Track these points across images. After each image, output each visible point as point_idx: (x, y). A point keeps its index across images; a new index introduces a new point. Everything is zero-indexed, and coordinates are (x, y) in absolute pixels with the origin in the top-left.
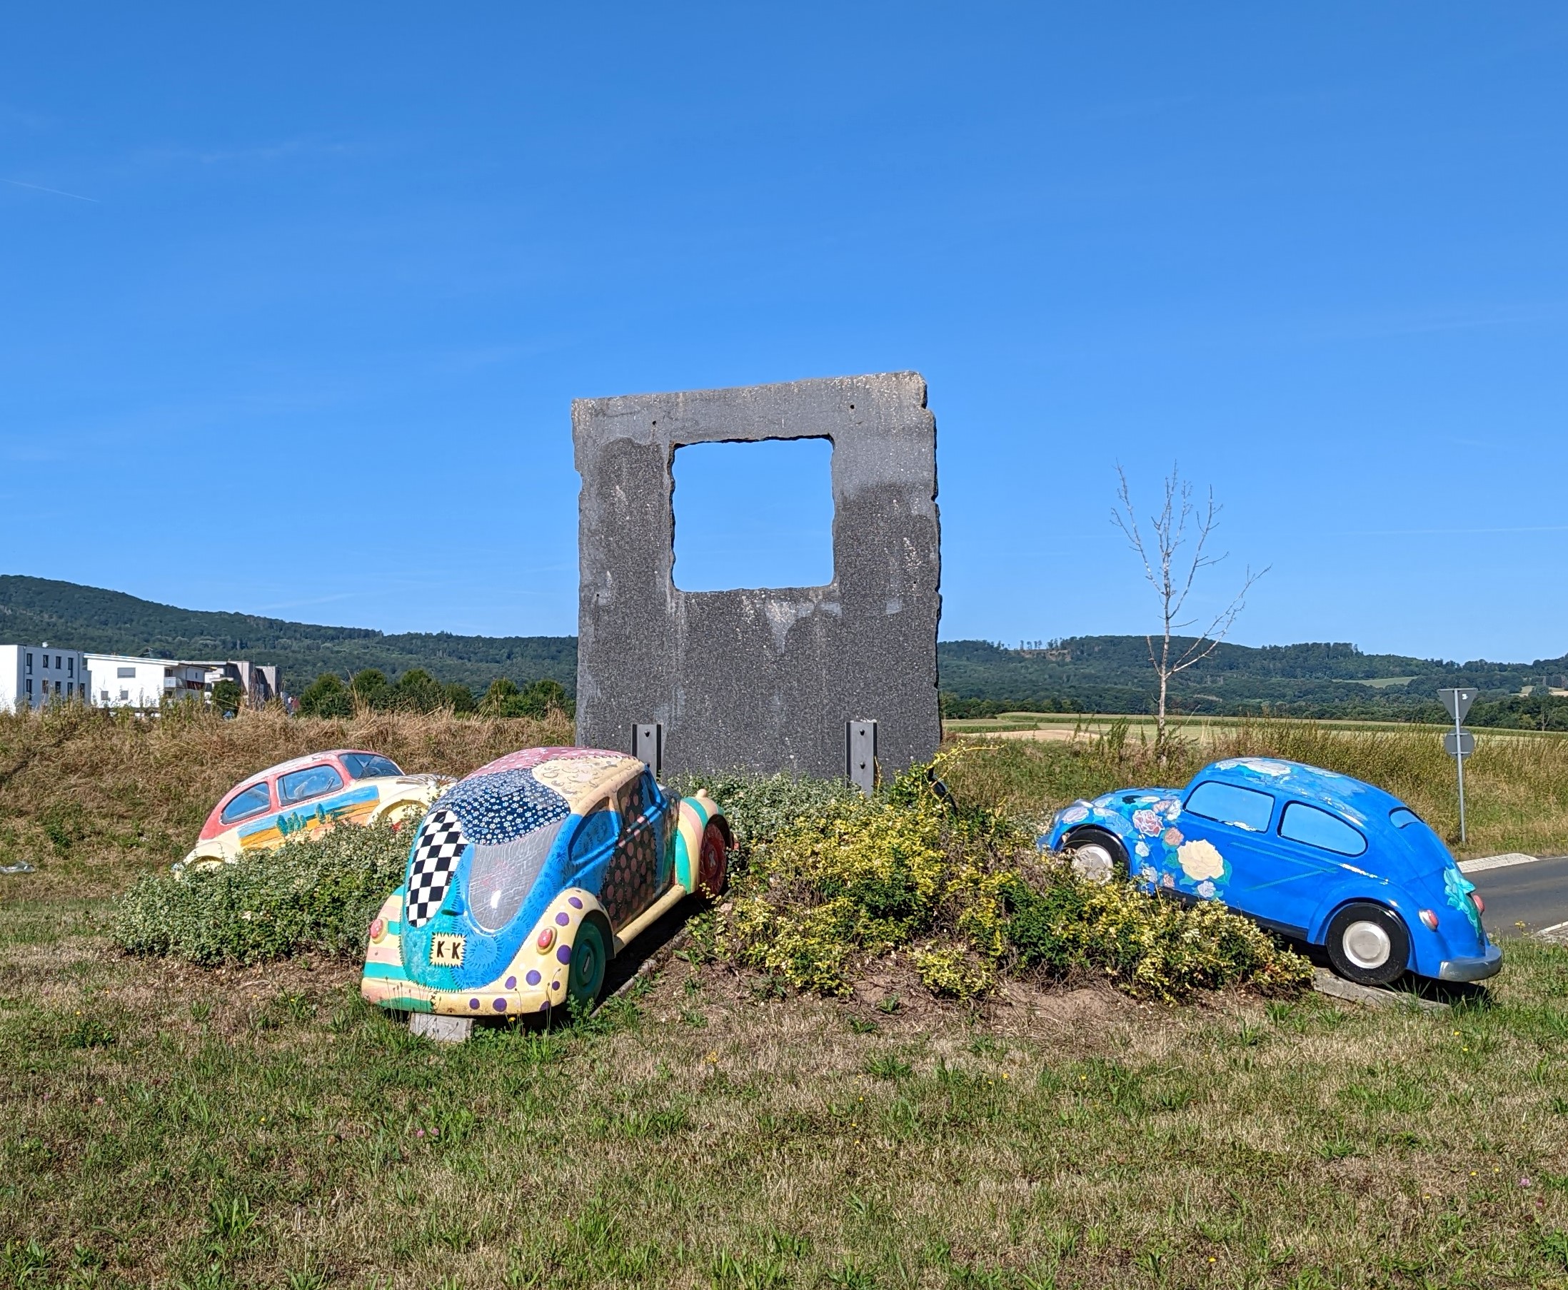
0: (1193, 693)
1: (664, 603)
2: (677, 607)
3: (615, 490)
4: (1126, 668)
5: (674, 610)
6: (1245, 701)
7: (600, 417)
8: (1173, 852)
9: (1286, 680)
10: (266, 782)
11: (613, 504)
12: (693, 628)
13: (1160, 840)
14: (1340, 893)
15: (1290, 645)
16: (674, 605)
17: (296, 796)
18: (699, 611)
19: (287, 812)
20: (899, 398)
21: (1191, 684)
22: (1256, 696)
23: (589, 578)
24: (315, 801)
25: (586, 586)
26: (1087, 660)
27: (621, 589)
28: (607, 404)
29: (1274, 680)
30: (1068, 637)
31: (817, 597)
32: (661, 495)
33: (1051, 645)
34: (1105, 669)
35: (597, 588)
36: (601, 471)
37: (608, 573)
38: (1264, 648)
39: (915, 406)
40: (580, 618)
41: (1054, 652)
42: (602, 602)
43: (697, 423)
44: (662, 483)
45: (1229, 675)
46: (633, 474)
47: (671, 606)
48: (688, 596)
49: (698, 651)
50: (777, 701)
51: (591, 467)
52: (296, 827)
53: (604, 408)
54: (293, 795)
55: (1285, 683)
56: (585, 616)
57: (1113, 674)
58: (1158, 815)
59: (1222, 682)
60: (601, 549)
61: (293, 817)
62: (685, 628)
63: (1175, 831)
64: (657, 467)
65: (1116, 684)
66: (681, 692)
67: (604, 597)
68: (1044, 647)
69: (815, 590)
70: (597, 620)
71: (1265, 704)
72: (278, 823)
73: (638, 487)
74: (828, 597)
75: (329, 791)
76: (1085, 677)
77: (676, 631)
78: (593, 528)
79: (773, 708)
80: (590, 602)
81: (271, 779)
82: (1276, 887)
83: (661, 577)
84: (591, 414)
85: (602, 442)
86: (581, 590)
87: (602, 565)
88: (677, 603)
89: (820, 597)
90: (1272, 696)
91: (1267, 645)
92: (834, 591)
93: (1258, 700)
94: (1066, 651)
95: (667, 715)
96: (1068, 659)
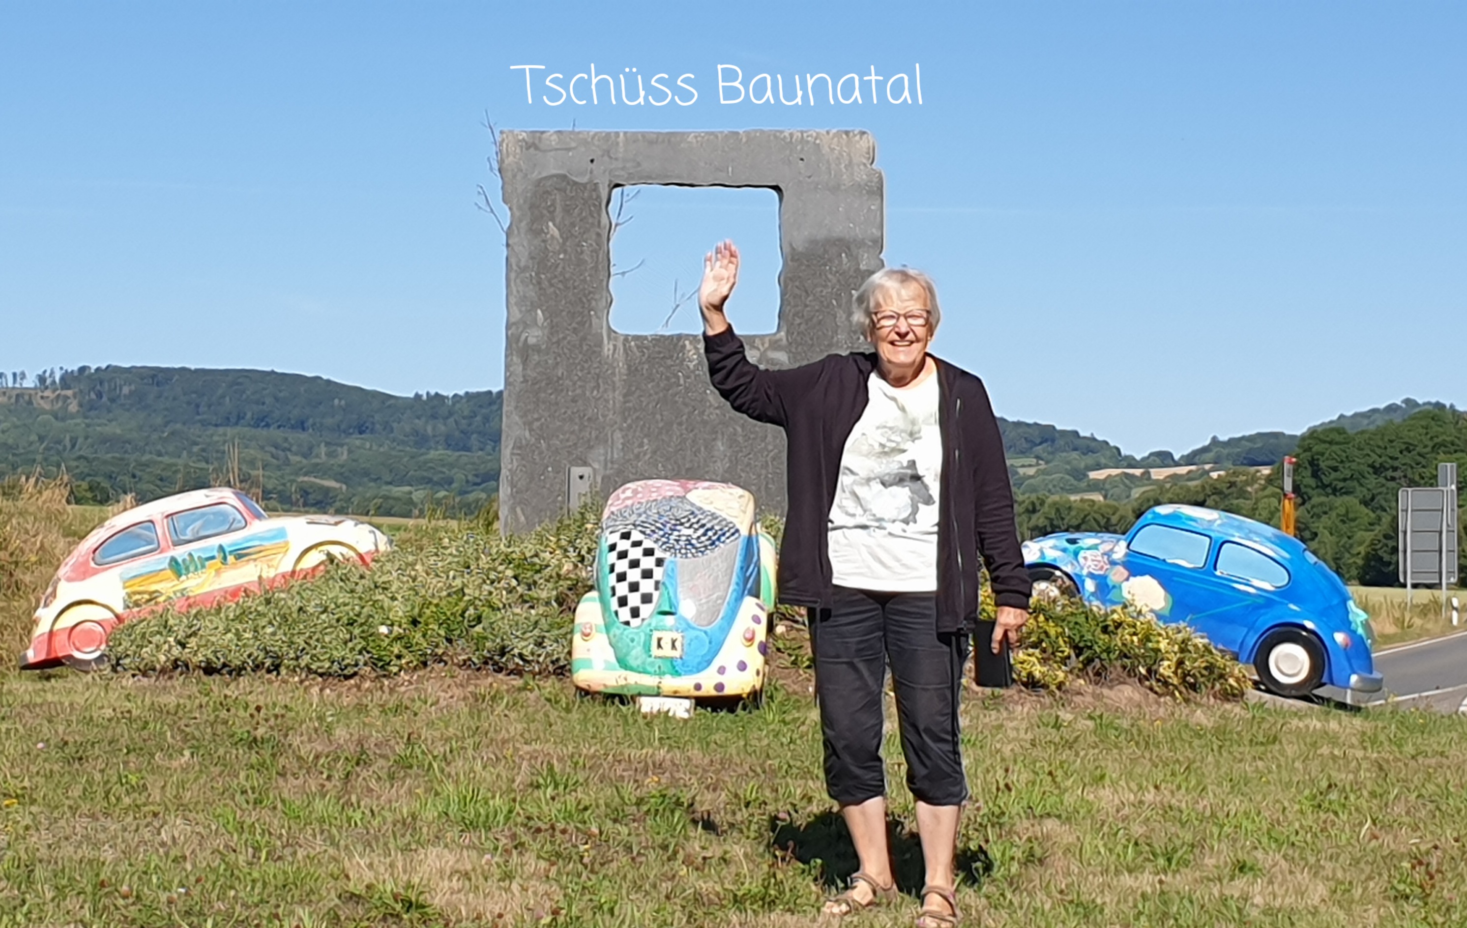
0: (297, 474)
1: (600, 344)
2: (615, 350)
3: (548, 227)
4: (178, 426)
5: (611, 352)
6: (385, 489)
7: (532, 150)
8: (1117, 587)
9: (452, 455)
10: (151, 521)
11: (544, 241)
12: (632, 370)
13: (1104, 577)
14: (1268, 619)
15: (461, 393)
16: (611, 347)
17: (189, 536)
18: (638, 354)
19: (180, 553)
20: (849, 155)
21: (294, 459)
22: (401, 483)
23: (517, 315)
24: (215, 542)
25: (514, 324)
26: (109, 411)
27: (553, 328)
28: (540, 139)
29: (433, 454)
30: (74, 367)
31: (763, 345)
32: (598, 235)
33: (42, 379)
34: (141, 428)
35: (526, 326)
36: (532, 207)
37: (539, 312)
38: (418, 397)
39: (865, 165)
40: (506, 356)
41: (47, 393)
42: (532, 341)
43: (639, 164)
44: (599, 222)
45: (358, 442)
46: (567, 210)
47: (607, 348)
48: (626, 338)
49: (636, 395)
50: (720, 446)
51: (521, 201)
52: (192, 569)
53: (537, 142)
54: (185, 535)
55: (450, 460)
56: (512, 354)
57: (155, 436)
58: (1104, 554)
59: (345, 456)
60: (531, 287)
61: (188, 558)
62: (624, 371)
63: (1120, 569)
64: (594, 205)
65: (160, 454)
66: (618, 435)
67: (534, 336)
68: (30, 382)
69: (762, 337)
70: (525, 362)
71: (418, 495)
72: (170, 564)
73: (573, 225)
74: (775, 345)
75: (229, 531)
76: (104, 440)
77: (613, 374)
78: (522, 264)
79: (716, 453)
80: (518, 340)
81: (157, 518)
82: (1211, 616)
83: (598, 318)
84: (521, 147)
85: (535, 176)
86: (508, 328)
87: (532, 303)
88: (615, 346)
89: (766, 345)
90: (429, 481)
91: (423, 393)
92: (781, 340)
93: (407, 489)
94: (69, 393)
95: (602, 458)
96: (73, 407)
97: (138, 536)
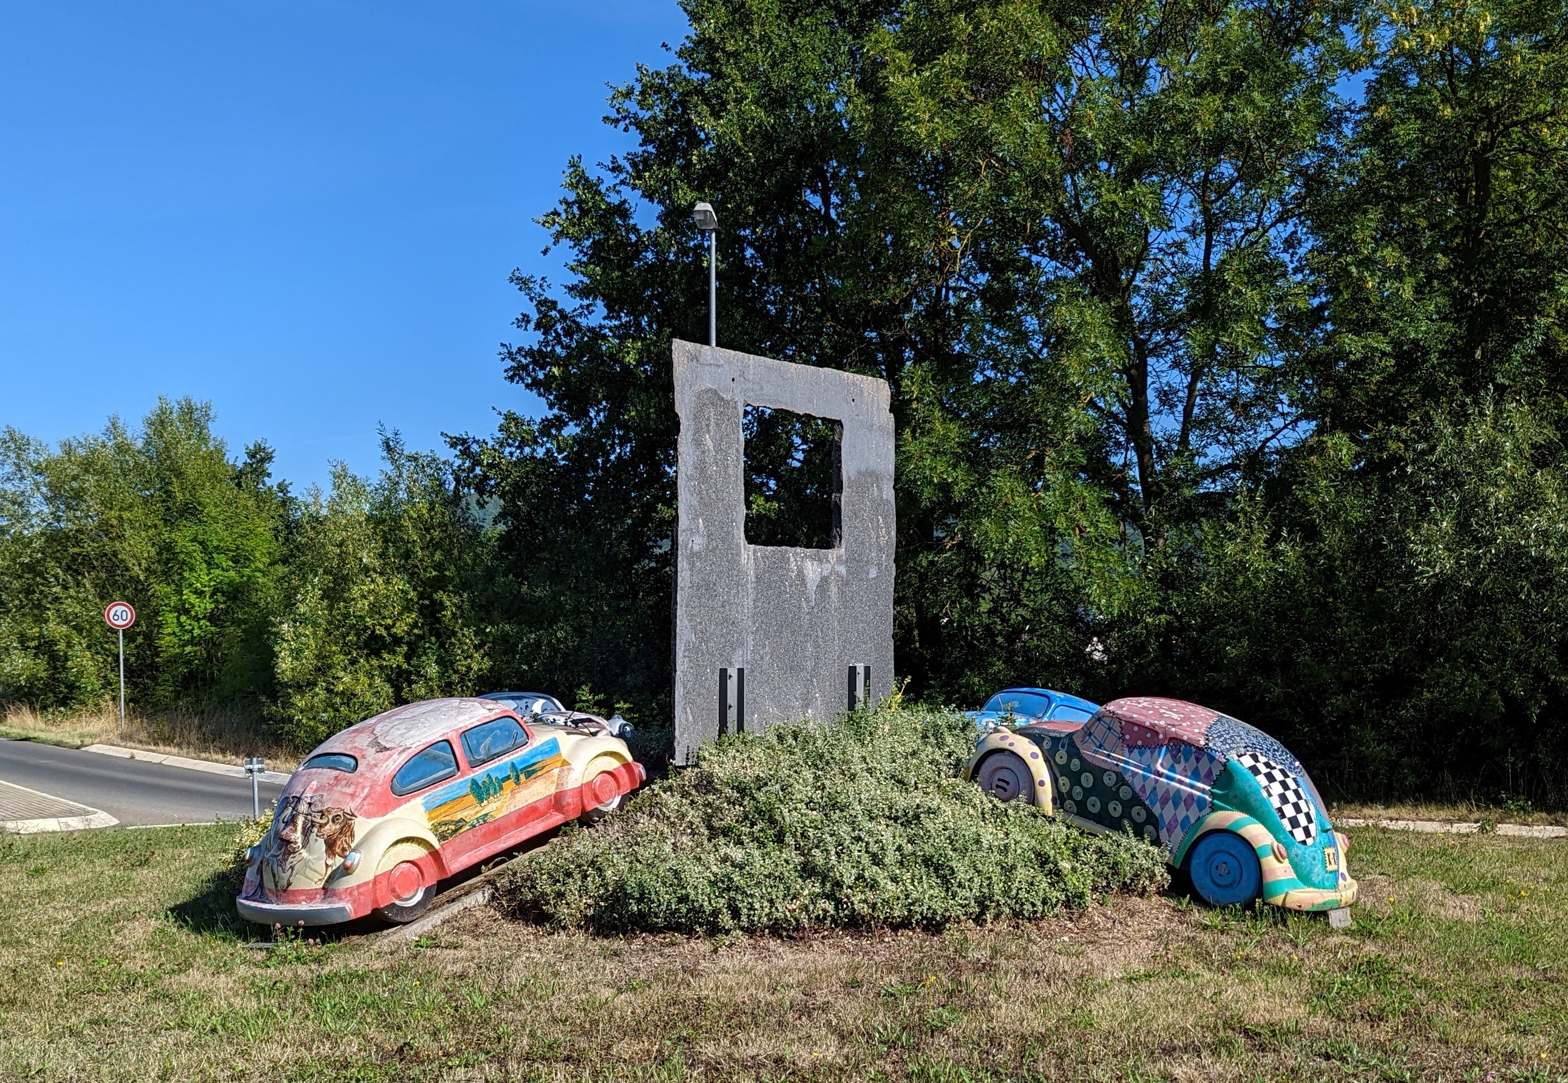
2: (748, 559)
3: (706, 438)
5: (745, 561)
10: (447, 741)
11: (703, 452)
12: (758, 579)
17: (483, 755)
18: (762, 563)
19: (479, 774)
23: (686, 522)
24: (506, 759)
25: (684, 530)
27: (710, 537)
28: (700, 352)
35: (692, 534)
36: (695, 416)
37: (700, 520)
39: (885, 410)
43: (762, 388)
46: (718, 425)
47: (744, 557)
52: (491, 791)
53: (698, 355)
54: (480, 754)
56: (683, 560)
60: (695, 495)
61: (486, 780)
62: (753, 578)
64: (735, 423)
67: (698, 544)
70: (692, 566)
72: (472, 789)
73: (721, 439)
74: (839, 560)
77: (747, 581)
78: (689, 473)
79: (807, 653)
80: (687, 547)
81: (452, 737)
83: (738, 529)
84: (687, 358)
85: (696, 388)
87: (696, 512)
88: (748, 555)
89: (834, 560)
92: (842, 555)
95: (741, 659)
97: (435, 758)
